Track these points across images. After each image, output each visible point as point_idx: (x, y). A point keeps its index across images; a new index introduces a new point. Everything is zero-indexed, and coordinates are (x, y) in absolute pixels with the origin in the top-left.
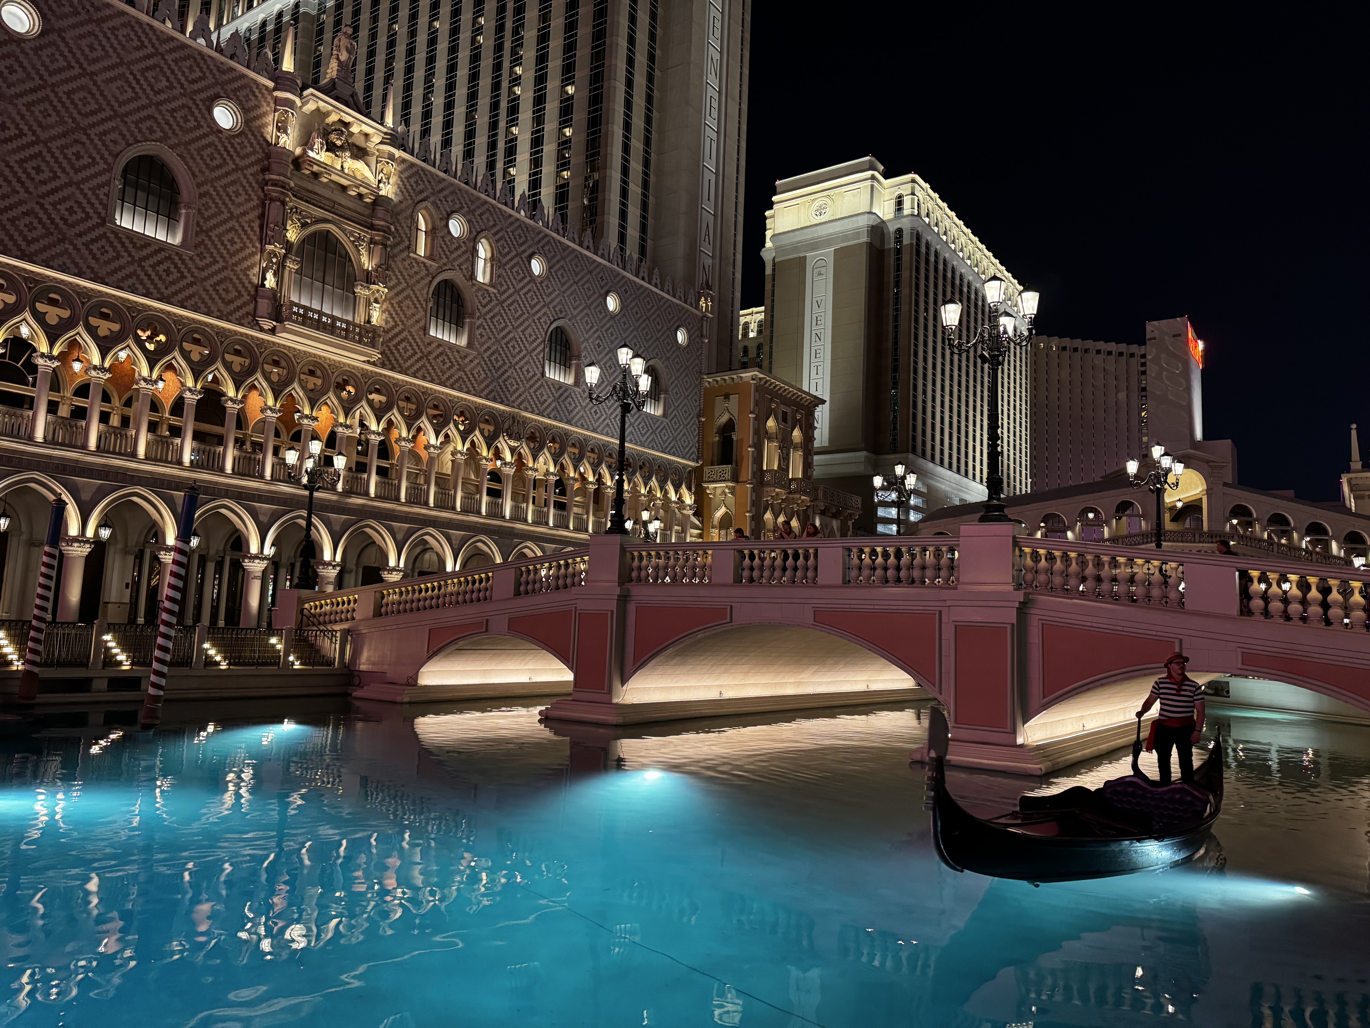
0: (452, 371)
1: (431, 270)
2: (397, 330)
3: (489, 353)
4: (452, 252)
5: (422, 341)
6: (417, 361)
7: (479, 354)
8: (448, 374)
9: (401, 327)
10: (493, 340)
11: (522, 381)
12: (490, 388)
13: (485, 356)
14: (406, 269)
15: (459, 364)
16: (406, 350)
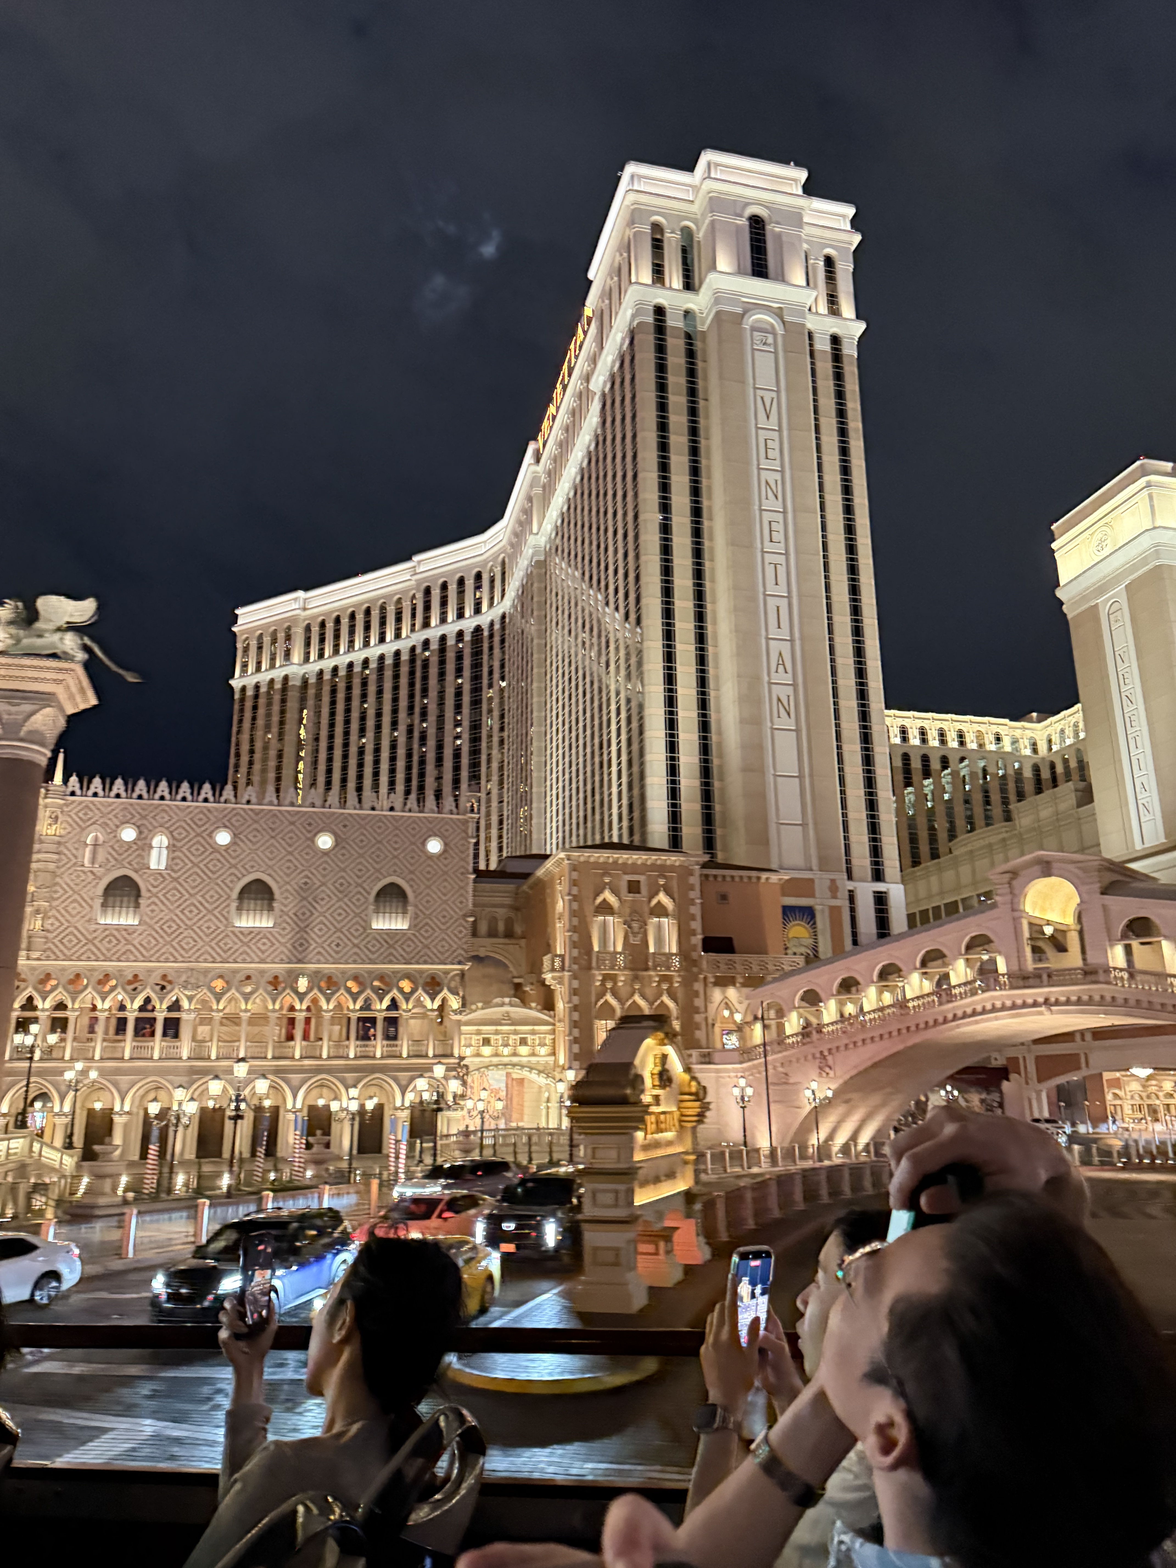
0: (119, 947)
1: (98, 874)
2: (62, 928)
3: (161, 923)
4: (122, 854)
5: (87, 930)
6: (82, 947)
7: (149, 927)
8: (115, 950)
9: (66, 924)
10: (166, 911)
11: (200, 937)
12: (163, 951)
13: (157, 927)
14: (74, 880)
15: (126, 939)
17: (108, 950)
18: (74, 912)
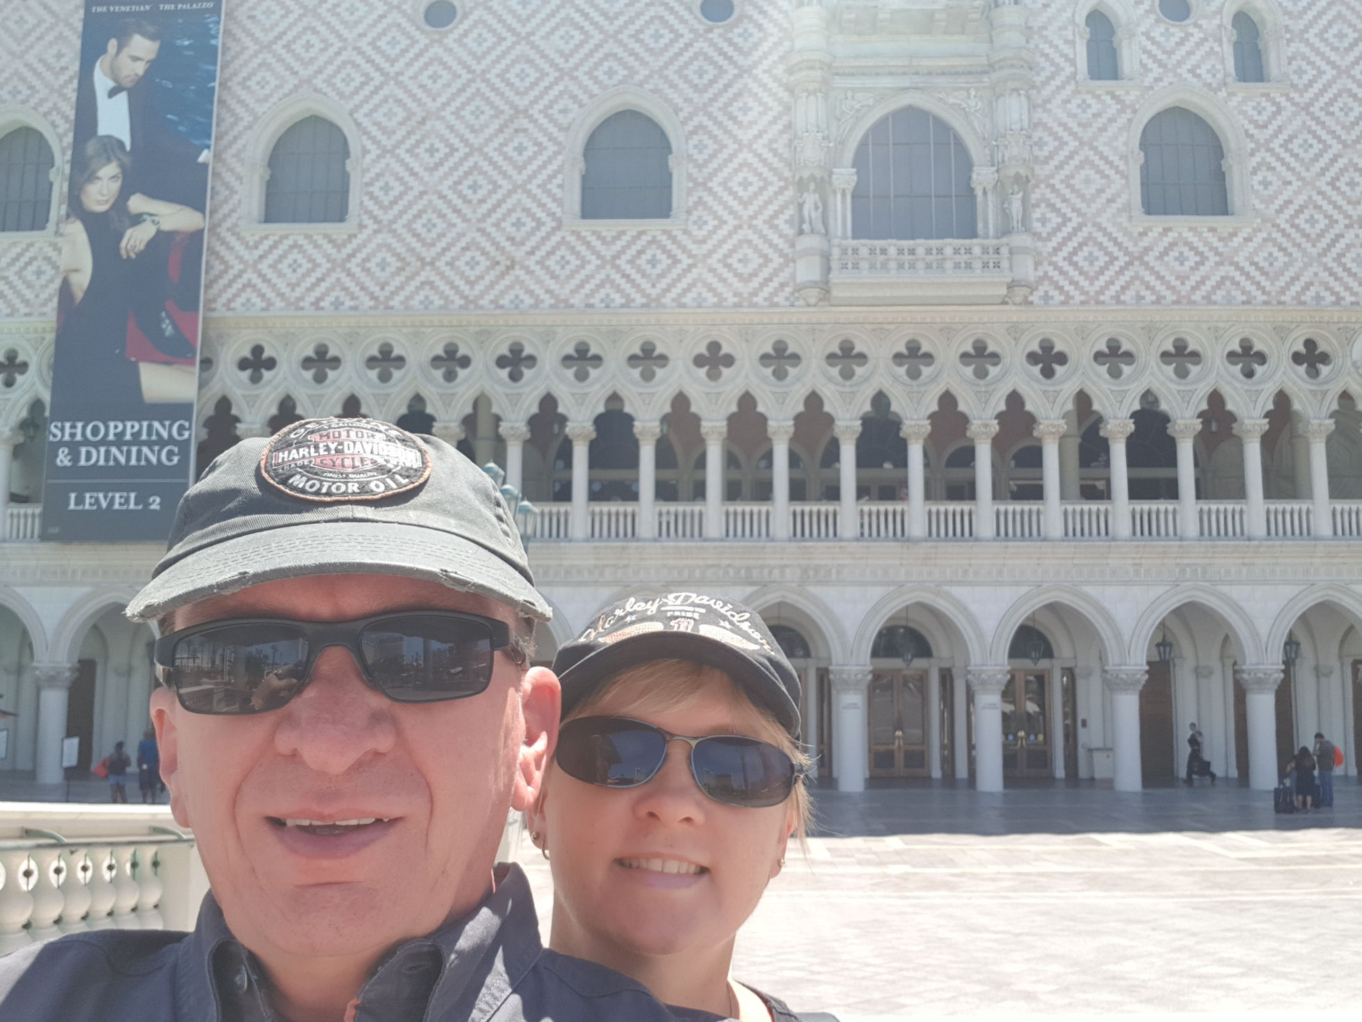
0: (1204, 270)
1: (1129, 99)
2: (1068, 229)
3: (1291, 210)
4: (1170, 53)
5: (1126, 233)
6: (1121, 271)
7: (1264, 221)
8: (1195, 278)
9: (1076, 220)
10: (1296, 184)
13: (1282, 221)
14: (1075, 116)
15: (1217, 253)
16: (1091, 259)
17: (1183, 279)
18: (1090, 191)
